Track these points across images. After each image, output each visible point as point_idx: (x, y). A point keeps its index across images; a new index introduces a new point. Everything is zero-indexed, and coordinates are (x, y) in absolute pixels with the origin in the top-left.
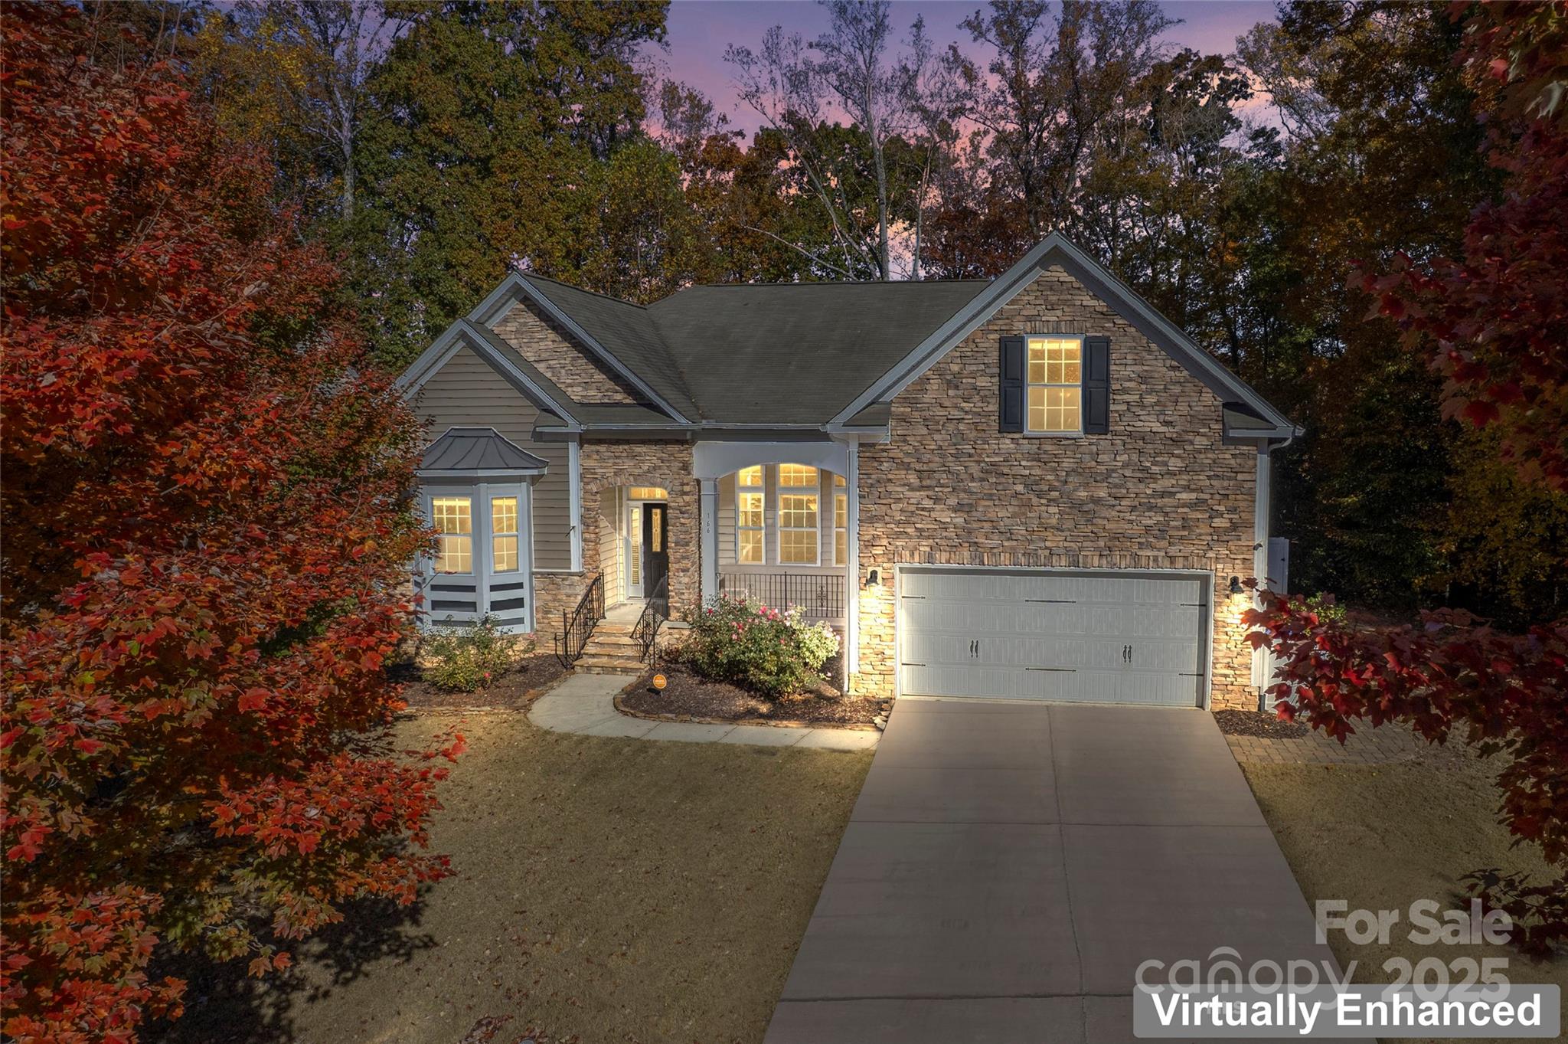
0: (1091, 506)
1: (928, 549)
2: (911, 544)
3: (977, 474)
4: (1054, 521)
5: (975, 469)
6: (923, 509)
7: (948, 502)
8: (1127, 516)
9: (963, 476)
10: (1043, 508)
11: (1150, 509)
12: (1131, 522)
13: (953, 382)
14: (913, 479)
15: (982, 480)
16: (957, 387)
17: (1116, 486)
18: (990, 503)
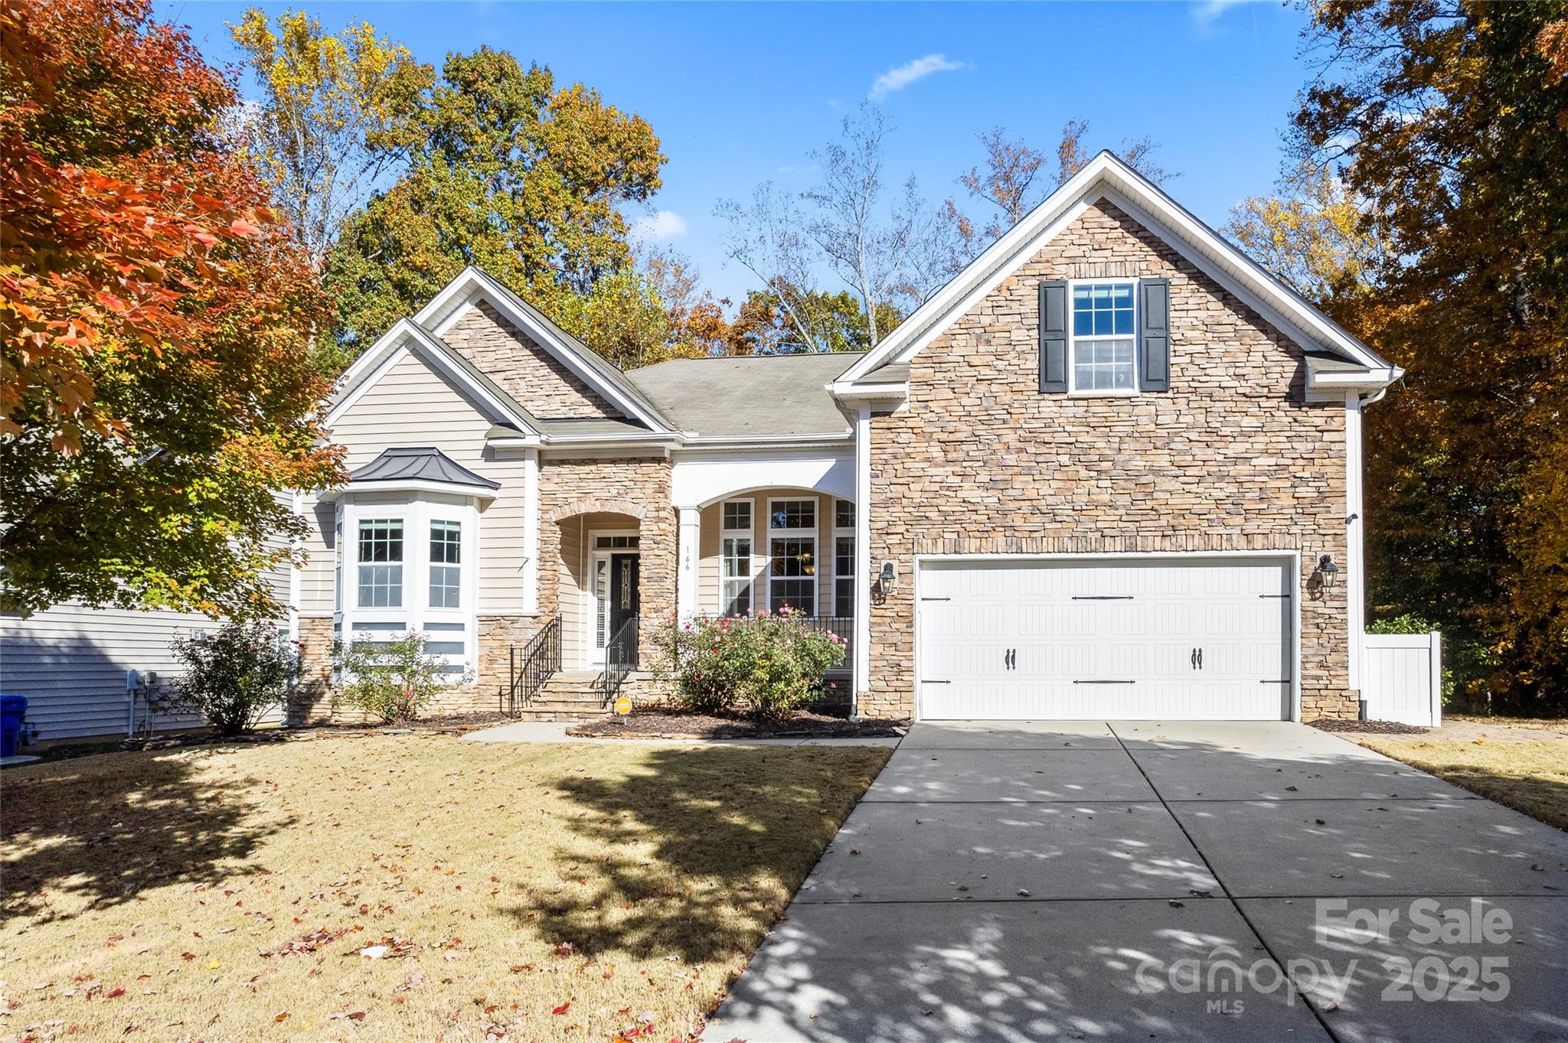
0: (1150, 478)
1: (955, 536)
2: (934, 532)
3: (1014, 444)
4: (1106, 498)
5: (1010, 437)
6: (948, 488)
7: (979, 479)
8: (1194, 488)
9: (996, 446)
10: (1093, 482)
11: (1221, 478)
12: (1198, 495)
13: (985, 336)
14: (936, 452)
15: (1021, 450)
16: (988, 342)
17: (1179, 452)
18: (1030, 478)
